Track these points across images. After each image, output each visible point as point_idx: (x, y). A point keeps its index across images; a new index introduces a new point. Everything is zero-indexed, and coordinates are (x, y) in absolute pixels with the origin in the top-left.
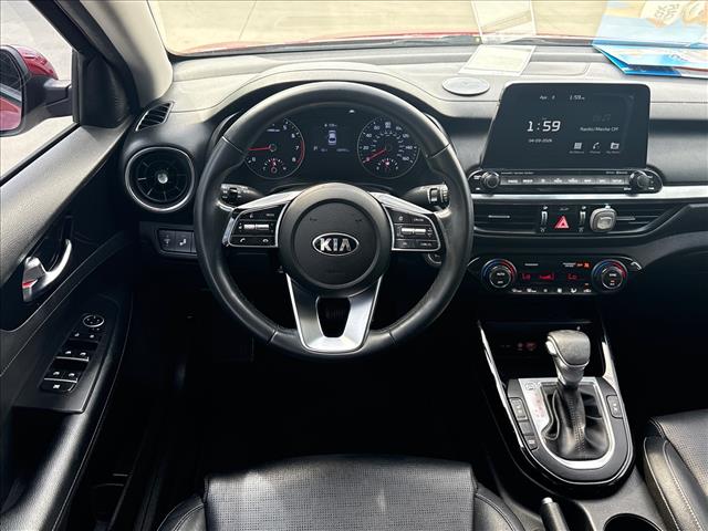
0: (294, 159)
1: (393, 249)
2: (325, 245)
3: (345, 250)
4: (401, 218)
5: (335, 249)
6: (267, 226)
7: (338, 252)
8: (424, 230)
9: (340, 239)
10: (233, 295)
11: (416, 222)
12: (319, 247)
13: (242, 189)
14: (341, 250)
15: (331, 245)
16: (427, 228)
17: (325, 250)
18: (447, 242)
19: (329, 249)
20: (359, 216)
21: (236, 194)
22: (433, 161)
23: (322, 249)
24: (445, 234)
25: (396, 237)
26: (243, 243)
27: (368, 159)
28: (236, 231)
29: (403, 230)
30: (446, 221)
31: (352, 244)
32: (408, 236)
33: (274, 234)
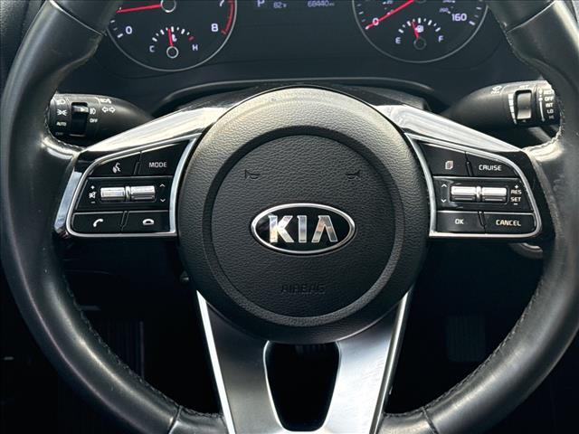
0: (215, 28)
1: (433, 234)
2: (279, 229)
3: (325, 240)
4: (449, 165)
5: (302, 238)
6: (151, 189)
7: (309, 245)
8: (502, 191)
9: (312, 217)
10: (82, 343)
11: (486, 173)
12: (266, 235)
13: (100, 104)
14: (317, 238)
15: (292, 229)
16: (510, 186)
17: (281, 243)
18: (555, 215)
19: (288, 239)
20: (355, 163)
21: (86, 115)
22: (520, 35)
23: (274, 238)
24: (550, 199)
25: (439, 207)
26: (100, 229)
27: (376, 22)
28: (83, 202)
29: (457, 190)
30: (552, 168)
31: (340, 226)
32: (465, 204)
33: (167, 206)
